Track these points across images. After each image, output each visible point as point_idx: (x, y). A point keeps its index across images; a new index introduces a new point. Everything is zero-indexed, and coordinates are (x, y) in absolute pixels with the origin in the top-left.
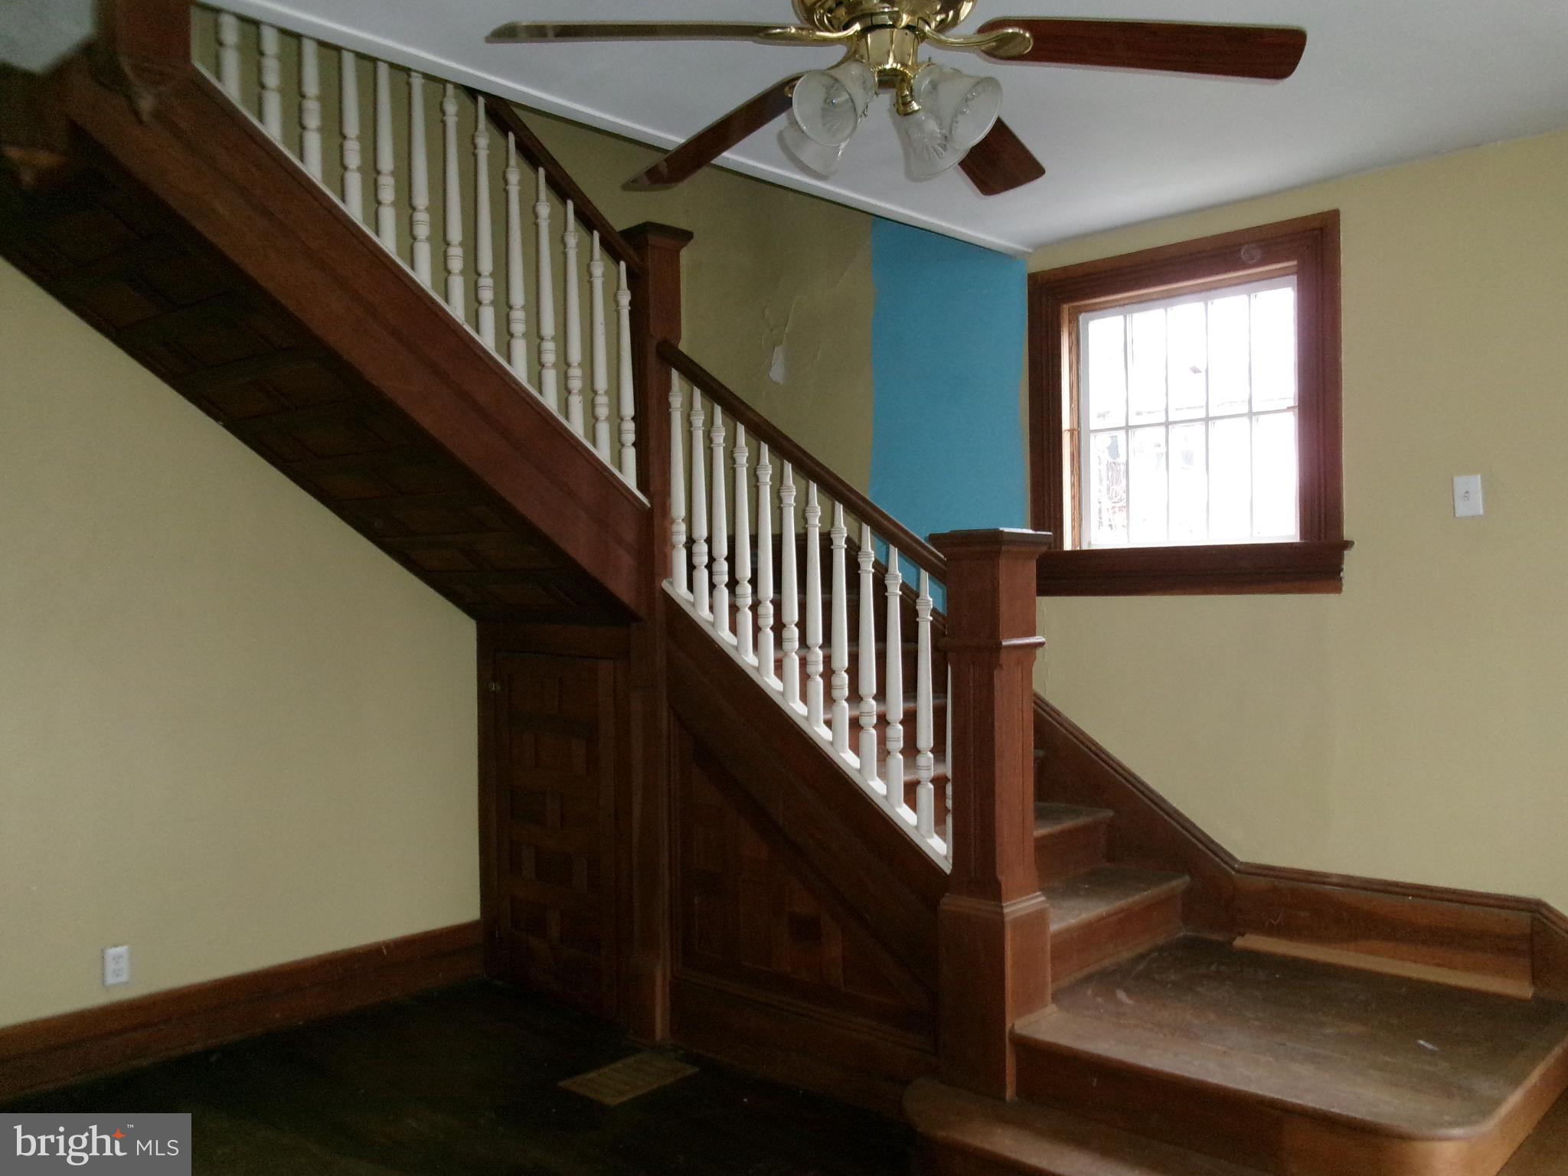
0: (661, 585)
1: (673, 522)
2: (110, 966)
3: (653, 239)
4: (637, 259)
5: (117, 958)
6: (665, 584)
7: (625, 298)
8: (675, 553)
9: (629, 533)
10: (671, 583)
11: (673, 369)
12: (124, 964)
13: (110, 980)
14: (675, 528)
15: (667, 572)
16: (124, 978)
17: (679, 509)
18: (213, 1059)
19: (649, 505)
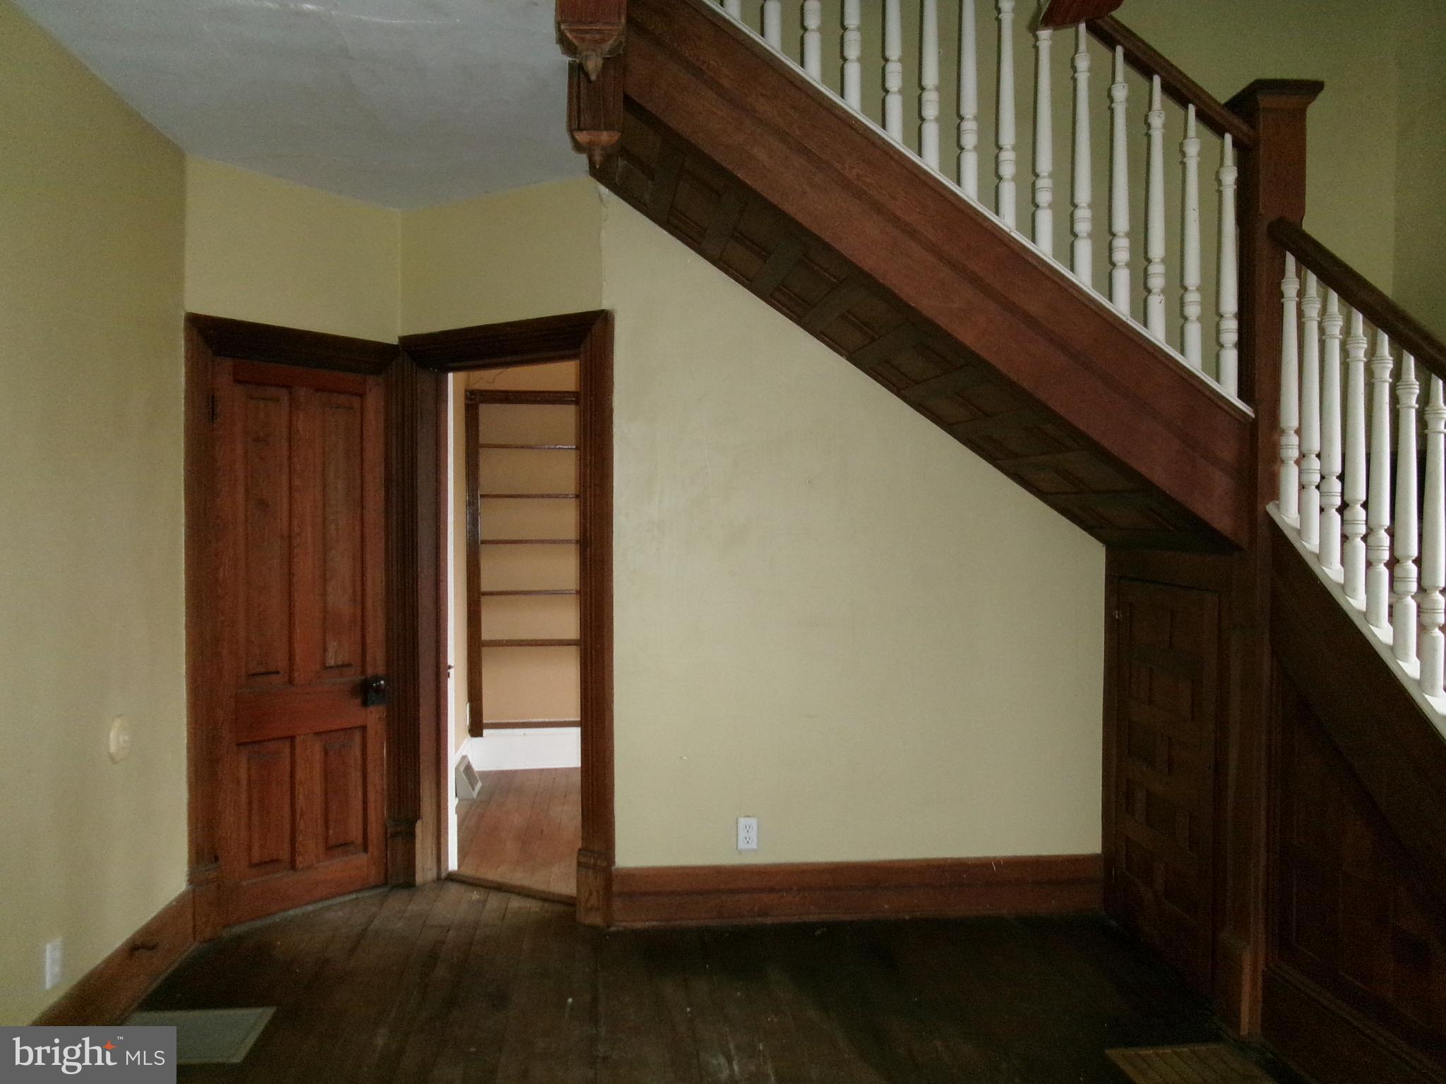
0: (1265, 508)
1: (1282, 432)
2: (742, 834)
3: (1264, 101)
4: (1245, 128)
5: (747, 827)
6: (1270, 508)
7: (1230, 177)
8: (1283, 470)
9: (1227, 450)
10: (1278, 507)
11: (1288, 253)
12: (753, 834)
13: (742, 845)
14: (1284, 440)
15: (1274, 492)
16: (754, 845)
17: (1290, 417)
18: (818, 932)
19: (1253, 415)
